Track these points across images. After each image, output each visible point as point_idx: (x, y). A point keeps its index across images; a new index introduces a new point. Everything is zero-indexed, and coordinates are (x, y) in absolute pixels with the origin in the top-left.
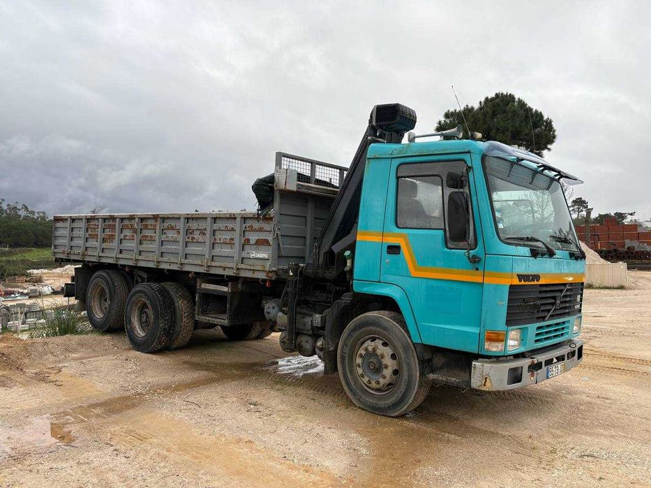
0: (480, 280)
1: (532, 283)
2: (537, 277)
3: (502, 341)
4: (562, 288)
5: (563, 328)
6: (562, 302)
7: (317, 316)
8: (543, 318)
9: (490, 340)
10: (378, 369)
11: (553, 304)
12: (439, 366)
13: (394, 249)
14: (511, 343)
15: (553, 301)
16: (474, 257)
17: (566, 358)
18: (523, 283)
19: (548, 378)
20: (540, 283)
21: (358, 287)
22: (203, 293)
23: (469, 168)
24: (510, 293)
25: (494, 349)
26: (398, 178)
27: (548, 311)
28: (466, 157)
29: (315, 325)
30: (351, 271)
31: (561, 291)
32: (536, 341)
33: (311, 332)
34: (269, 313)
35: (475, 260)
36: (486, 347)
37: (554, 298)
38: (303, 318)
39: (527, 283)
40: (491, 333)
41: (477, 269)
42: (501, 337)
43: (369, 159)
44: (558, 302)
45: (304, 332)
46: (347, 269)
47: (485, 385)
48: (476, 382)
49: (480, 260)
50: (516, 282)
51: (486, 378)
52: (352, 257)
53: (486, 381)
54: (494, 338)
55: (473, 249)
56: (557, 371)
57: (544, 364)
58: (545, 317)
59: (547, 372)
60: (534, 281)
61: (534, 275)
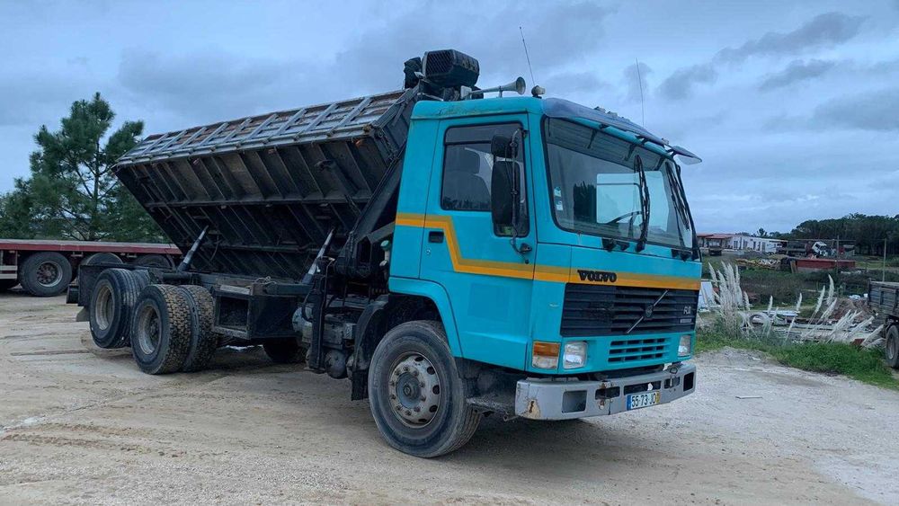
0: (528, 275)
1: (603, 283)
2: (613, 276)
3: (554, 355)
4: (658, 294)
5: (659, 348)
6: (654, 313)
7: (348, 325)
8: (624, 331)
9: (539, 353)
10: (415, 395)
11: (640, 314)
12: (486, 389)
13: (436, 236)
14: (568, 357)
15: (641, 310)
16: (524, 245)
17: (662, 385)
18: (587, 281)
19: (629, 409)
20: (614, 284)
21: (395, 286)
22: (222, 297)
23: (524, 133)
24: (567, 294)
25: (543, 365)
26: (446, 145)
27: (633, 322)
28: (522, 118)
29: (345, 337)
30: (388, 266)
31: (656, 298)
32: (611, 360)
33: (341, 347)
34: (296, 323)
35: (525, 251)
36: (534, 362)
37: (643, 306)
38: (333, 327)
39: (594, 282)
40: (540, 344)
41: (527, 262)
42: (553, 351)
43: (414, 120)
44: (649, 312)
45: (335, 347)
46: (384, 263)
47: (531, 411)
48: (521, 409)
49: (530, 250)
50: (577, 279)
51: (533, 402)
52: (389, 248)
53: (532, 406)
54: (543, 350)
55: (521, 237)
56: (645, 401)
57: (622, 390)
58: (627, 329)
59: (629, 402)
60: (606, 281)
61: (606, 273)
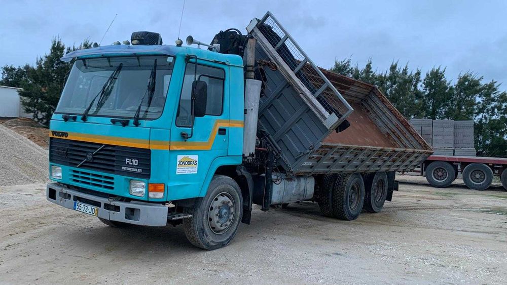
1: (61, 138)
2: (66, 134)
4: (97, 146)
5: (107, 182)
11: (85, 157)
18: (55, 136)
19: (75, 209)
27: (80, 161)
31: (95, 149)
37: (86, 153)
39: (57, 137)
44: (90, 157)
56: (85, 209)
57: (72, 198)
58: (77, 164)
59: (75, 205)
60: (63, 136)
61: (63, 133)
